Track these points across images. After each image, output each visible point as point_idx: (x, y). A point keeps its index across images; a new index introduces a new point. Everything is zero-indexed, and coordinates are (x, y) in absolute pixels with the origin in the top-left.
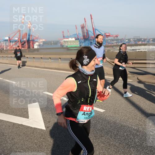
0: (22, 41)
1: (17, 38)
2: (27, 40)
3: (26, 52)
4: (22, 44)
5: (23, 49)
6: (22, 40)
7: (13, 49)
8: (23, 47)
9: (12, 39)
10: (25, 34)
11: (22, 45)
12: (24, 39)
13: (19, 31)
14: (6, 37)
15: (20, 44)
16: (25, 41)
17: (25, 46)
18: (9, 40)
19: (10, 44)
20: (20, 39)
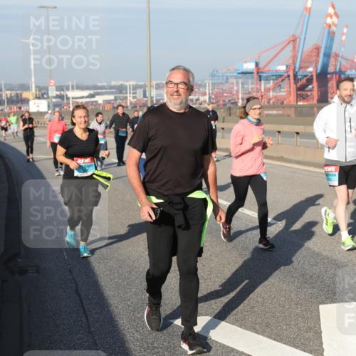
0: (300, 77)
1: (283, 65)
2: (319, 71)
4: (300, 83)
5: (300, 103)
6: (300, 73)
7: (269, 103)
8: (304, 98)
9: (266, 69)
10: (312, 51)
11: (299, 89)
12: (308, 67)
13: (294, 41)
14: (246, 62)
15: (293, 87)
16: (312, 76)
17: (309, 94)
18: (255, 71)
19: (258, 86)
20: (294, 70)
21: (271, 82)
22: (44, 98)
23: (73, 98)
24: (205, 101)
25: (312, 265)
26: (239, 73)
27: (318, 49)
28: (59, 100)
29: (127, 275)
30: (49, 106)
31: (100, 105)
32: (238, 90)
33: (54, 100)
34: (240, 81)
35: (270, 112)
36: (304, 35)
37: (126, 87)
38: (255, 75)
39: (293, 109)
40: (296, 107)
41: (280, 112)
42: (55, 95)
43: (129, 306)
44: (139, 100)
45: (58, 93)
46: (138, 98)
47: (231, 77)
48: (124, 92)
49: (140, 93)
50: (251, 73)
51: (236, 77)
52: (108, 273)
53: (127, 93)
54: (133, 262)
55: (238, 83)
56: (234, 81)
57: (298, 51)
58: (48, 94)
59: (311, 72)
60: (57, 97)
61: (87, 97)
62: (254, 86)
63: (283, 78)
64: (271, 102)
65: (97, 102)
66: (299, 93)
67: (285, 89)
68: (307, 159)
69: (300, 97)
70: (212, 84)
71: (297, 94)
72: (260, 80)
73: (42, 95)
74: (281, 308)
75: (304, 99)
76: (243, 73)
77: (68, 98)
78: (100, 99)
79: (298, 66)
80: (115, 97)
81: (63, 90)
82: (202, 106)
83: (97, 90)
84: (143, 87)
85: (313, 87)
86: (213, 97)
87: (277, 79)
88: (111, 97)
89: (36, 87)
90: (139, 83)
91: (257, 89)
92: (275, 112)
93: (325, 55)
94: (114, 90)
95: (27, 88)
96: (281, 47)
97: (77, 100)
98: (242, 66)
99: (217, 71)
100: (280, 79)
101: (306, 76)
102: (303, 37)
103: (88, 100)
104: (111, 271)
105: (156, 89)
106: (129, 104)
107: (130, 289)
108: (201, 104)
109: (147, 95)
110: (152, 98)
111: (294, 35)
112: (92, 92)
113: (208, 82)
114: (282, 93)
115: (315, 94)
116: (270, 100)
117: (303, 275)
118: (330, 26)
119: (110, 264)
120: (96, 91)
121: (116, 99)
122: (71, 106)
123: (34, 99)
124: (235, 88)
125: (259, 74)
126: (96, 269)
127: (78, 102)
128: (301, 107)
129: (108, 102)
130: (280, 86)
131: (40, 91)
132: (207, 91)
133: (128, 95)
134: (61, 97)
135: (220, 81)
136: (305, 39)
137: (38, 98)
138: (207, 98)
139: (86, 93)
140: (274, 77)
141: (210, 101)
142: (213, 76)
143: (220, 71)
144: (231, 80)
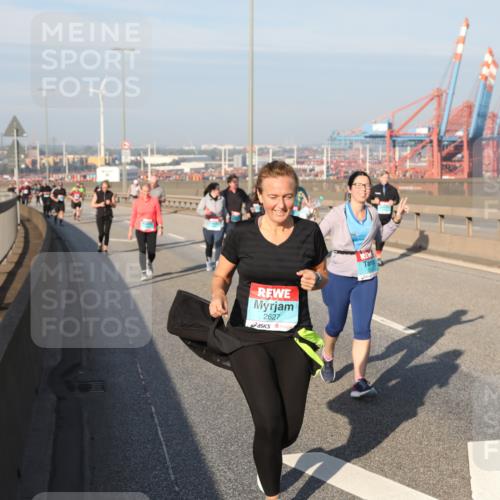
0: (446, 143)
1: (423, 127)
2: (470, 136)
3: (463, 193)
4: (445, 153)
5: (445, 177)
6: (447, 139)
9: (401, 133)
10: (462, 110)
11: (444, 159)
12: (456, 131)
13: (439, 96)
14: (375, 122)
15: (437, 156)
16: (462, 142)
17: (458, 165)
18: (388, 135)
19: (391, 154)
20: (439, 134)
21: (409, 148)
22: (116, 165)
23: (152, 165)
24: (322, 172)
25: (459, 390)
26: (366, 137)
27: (470, 107)
28: (134, 167)
29: (218, 396)
30: (121, 175)
31: (186, 174)
32: (366, 158)
33: (128, 167)
34: (368, 146)
36: (451, 88)
37: (220, 151)
38: (388, 139)
39: (436, 185)
40: (441, 183)
41: (419, 188)
42: (129, 161)
43: (220, 436)
44: (237, 170)
45: (133, 158)
46: (235, 166)
47: (357, 141)
48: (218, 158)
49: (237, 160)
50: (382, 137)
51: (362, 142)
52: (194, 392)
53: (221, 160)
54: (226, 379)
55: (364, 149)
56: (361, 147)
57: (444, 111)
58: (120, 160)
59: (460, 137)
60: (132, 163)
61: (170, 164)
62: (385, 154)
63: (424, 144)
64: (408, 175)
65: (182, 170)
66: (445, 163)
67: (426, 159)
68: (455, 250)
69: (446, 169)
70: (333, 150)
71: (442, 165)
72: (394, 146)
73: (113, 160)
74: (417, 445)
75: (451, 171)
76: (371, 137)
77: (146, 165)
78: (186, 167)
79: (443, 128)
80: (206, 165)
81: (139, 155)
82: (317, 178)
83: (183, 155)
84: (243, 152)
85: (463, 157)
86: (332, 166)
87: (415, 145)
88: (201, 165)
89: (106, 150)
90: (238, 148)
91: (390, 157)
92: (411, 188)
93: (479, 115)
94: (204, 156)
95: (94, 151)
96: (422, 104)
97: (158, 168)
98: (371, 127)
99: (338, 134)
100: (421, 146)
101: (454, 142)
102: (451, 92)
103: (171, 168)
104: (197, 389)
105: (259, 155)
106: (223, 174)
107: (222, 415)
108: (317, 175)
109: (248, 163)
110: (253, 166)
111: (438, 90)
112: (176, 158)
113: (326, 147)
114: (423, 163)
115: (466, 165)
116: (406, 171)
117: (447, 402)
118: (486, 78)
119: (196, 381)
120: (181, 156)
121: (207, 167)
122: (149, 174)
123: (102, 166)
124: (361, 156)
125: (393, 138)
126: (178, 386)
127: (158, 171)
128: (447, 181)
129: (197, 171)
130: (420, 154)
131: (110, 155)
132: (325, 159)
133: (223, 162)
134: (137, 163)
135: (342, 146)
136: (453, 93)
137: (108, 164)
138: (324, 168)
139: (168, 159)
140: (413, 143)
141: (328, 172)
142: (332, 139)
143: (342, 133)
144: (356, 146)
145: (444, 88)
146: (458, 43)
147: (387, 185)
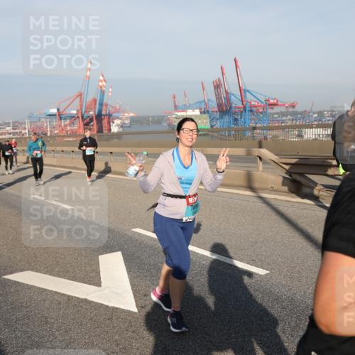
0: (85, 117)
1: (74, 110)
2: (96, 113)
4: (85, 122)
6: (86, 115)
7: (67, 133)
10: (92, 102)
11: (85, 125)
12: (90, 112)
13: (81, 95)
14: (51, 108)
16: (93, 117)
18: (57, 114)
20: (82, 113)
21: (68, 120)
26: (47, 115)
27: (95, 100)
32: (47, 126)
34: (48, 120)
35: (68, 139)
36: (86, 91)
38: (57, 116)
41: (74, 139)
47: (42, 117)
50: (55, 115)
51: (45, 118)
55: (46, 122)
56: (45, 120)
59: (92, 115)
62: (57, 123)
63: (75, 118)
64: (69, 133)
66: (85, 127)
67: (77, 125)
70: (31, 122)
72: (61, 120)
76: (50, 115)
79: (84, 111)
85: (94, 124)
86: (31, 130)
87: (71, 119)
91: (59, 125)
92: (71, 139)
93: (99, 104)
96: (72, 99)
98: (49, 111)
99: (33, 114)
101: (89, 117)
102: (85, 93)
108: (23, 135)
111: (80, 92)
113: (27, 121)
114: (75, 127)
115: (95, 128)
118: (101, 87)
124: (45, 125)
125: (60, 116)
130: (73, 123)
132: (27, 126)
135: (35, 120)
136: (87, 94)
138: (27, 131)
141: (29, 133)
142: (30, 117)
143: (35, 114)
144: (42, 120)
145: (82, 92)
146: (87, 71)
147: (90, 137)
